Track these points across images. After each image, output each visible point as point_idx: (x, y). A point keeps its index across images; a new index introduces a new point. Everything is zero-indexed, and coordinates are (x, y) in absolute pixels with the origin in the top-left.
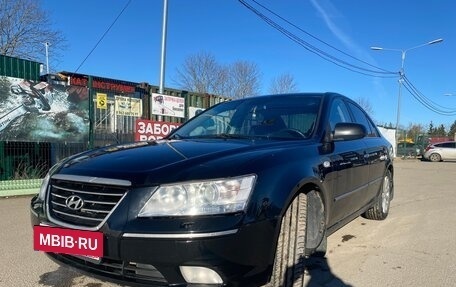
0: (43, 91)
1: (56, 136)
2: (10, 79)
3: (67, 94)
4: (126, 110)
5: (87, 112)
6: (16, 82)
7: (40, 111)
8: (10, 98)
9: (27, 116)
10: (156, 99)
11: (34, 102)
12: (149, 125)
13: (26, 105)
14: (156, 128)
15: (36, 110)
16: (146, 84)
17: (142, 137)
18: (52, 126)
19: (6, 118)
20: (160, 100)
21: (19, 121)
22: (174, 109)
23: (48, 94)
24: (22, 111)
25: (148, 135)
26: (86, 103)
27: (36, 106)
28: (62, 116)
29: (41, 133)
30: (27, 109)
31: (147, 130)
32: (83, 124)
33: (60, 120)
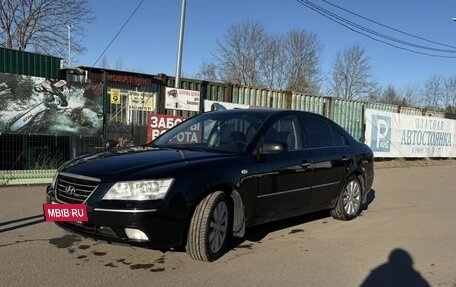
0: (62, 88)
1: (72, 130)
2: (33, 78)
3: (83, 91)
4: (139, 105)
5: (101, 107)
6: (38, 81)
7: (59, 107)
8: (33, 96)
9: (47, 112)
10: (170, 93)
11: (53, 99)
12: (162, 120)
13: (47, 102)
14: (168, 123)
15: (55, 107)
16: (163, 75)
17: (154, 131)
18: (68, 121)
19: (29, 114)
20: (174, 94)
21: (40, 116)
22: (188, 103)
23: (66, 91)
24: (43, 107)
25: (161, 129)
26: (101, 98)
27: (56, 102)
28: (78, 111)
29: (59, 127)
30: (47, 105)
31: (160, 125)
32: (97, 119)
33: (76, 115)
